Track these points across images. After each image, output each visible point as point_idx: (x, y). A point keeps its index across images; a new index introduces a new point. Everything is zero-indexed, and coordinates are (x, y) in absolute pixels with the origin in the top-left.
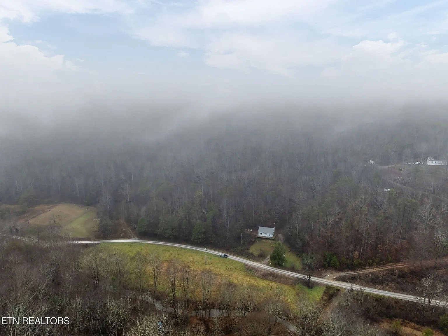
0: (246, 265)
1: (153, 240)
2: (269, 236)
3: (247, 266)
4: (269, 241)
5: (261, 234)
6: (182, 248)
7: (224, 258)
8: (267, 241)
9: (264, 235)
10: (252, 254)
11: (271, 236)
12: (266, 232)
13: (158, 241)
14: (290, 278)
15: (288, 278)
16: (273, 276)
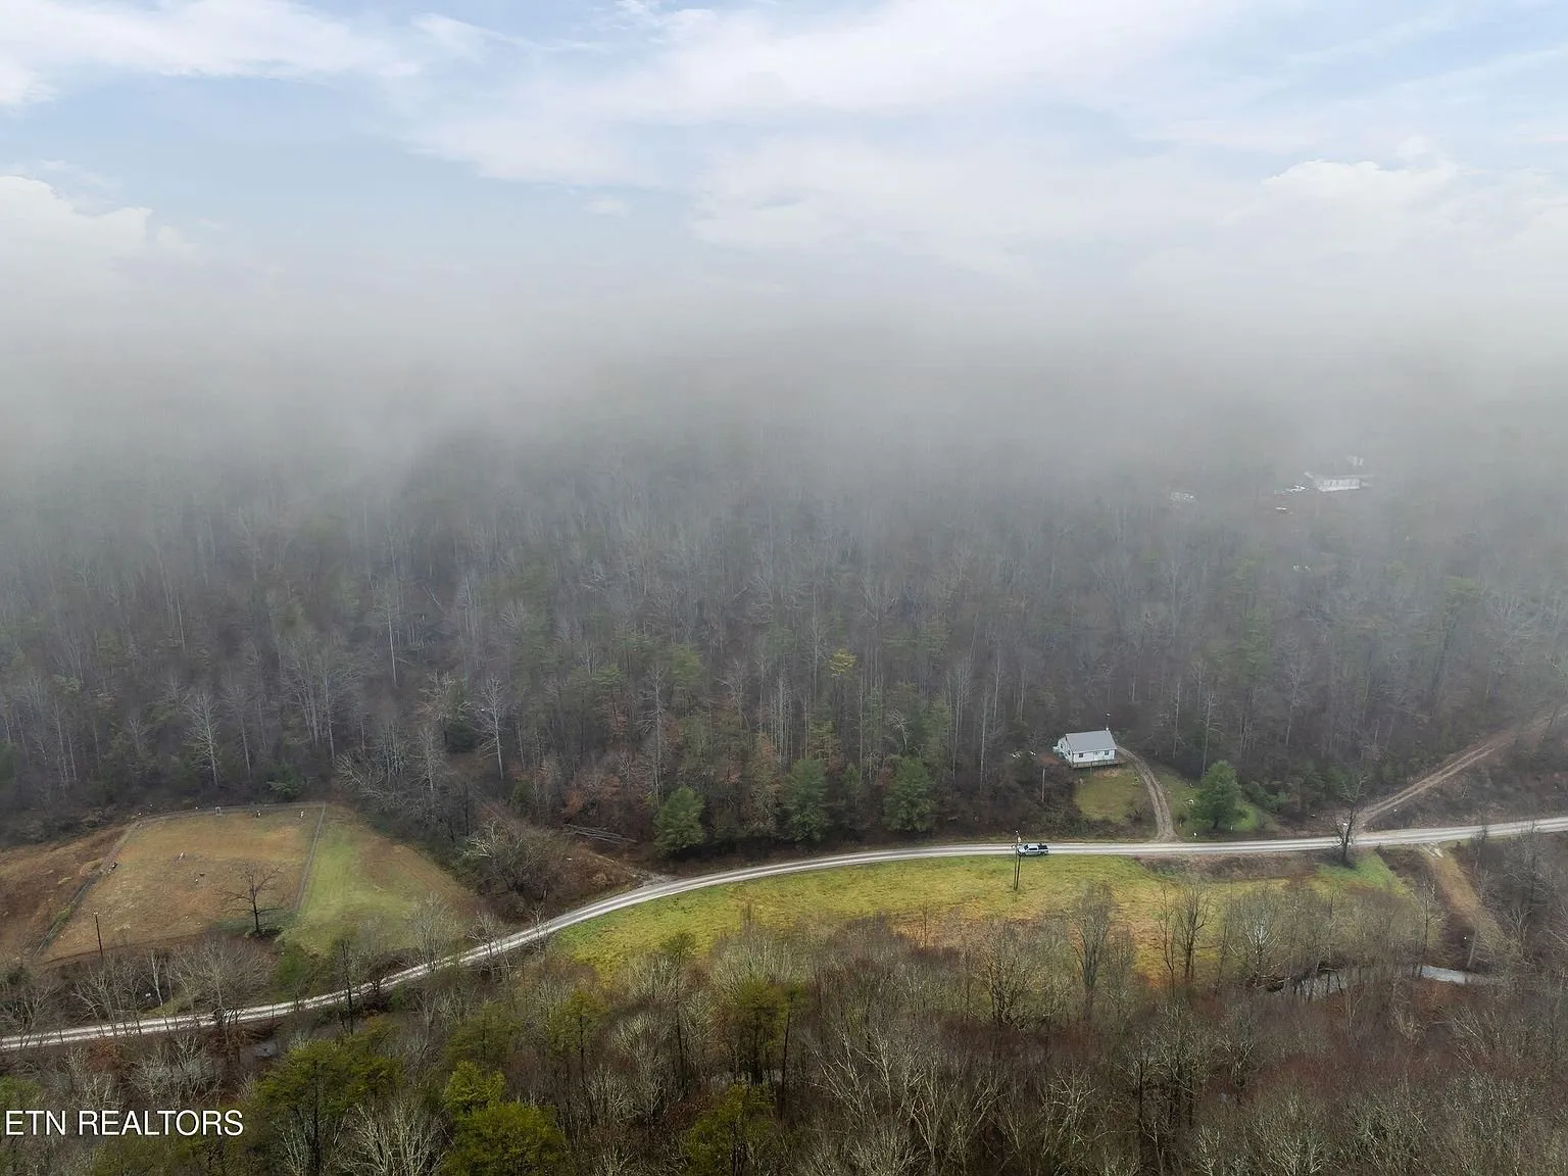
0: (1137, 859)
1: (728, 867)
2: (1107, 758)
3: (1142, 861)
4: (1116, 773)
5: (1081, 755)
6: (871, 865)
7: (1044, 858)
8: (1107, 773)
9: (1090, 758)
10: (1106, 822)
11: (1111, 755)
12: (1088, 748)
13: (753, 866)
14: (1286, 859)
15: (1282, 860)
16: (1240, 867)
